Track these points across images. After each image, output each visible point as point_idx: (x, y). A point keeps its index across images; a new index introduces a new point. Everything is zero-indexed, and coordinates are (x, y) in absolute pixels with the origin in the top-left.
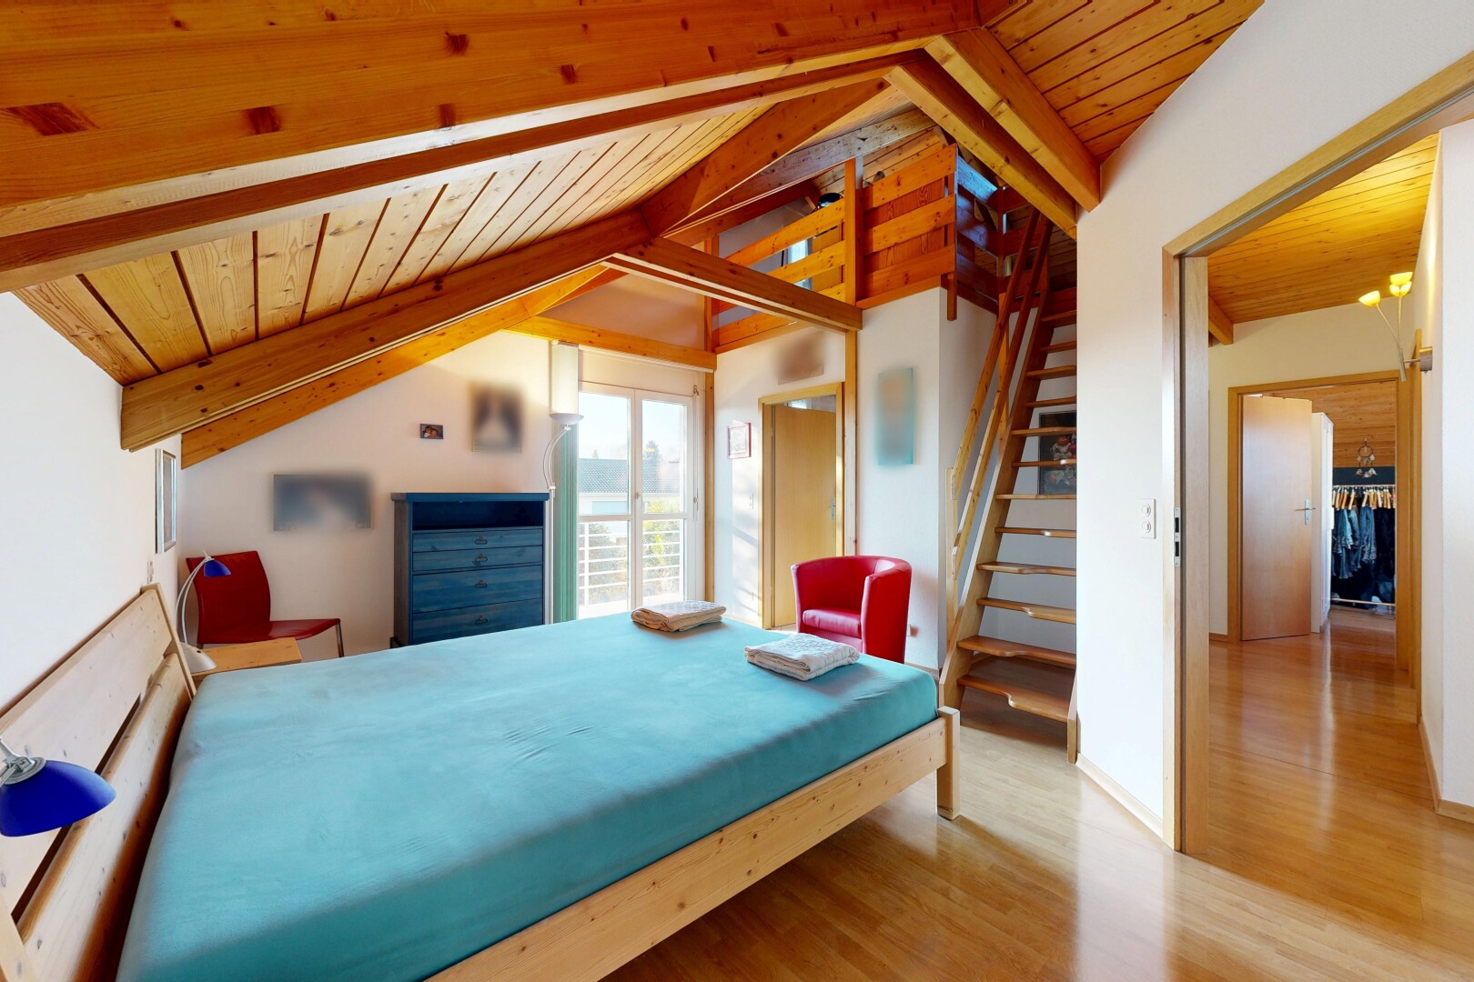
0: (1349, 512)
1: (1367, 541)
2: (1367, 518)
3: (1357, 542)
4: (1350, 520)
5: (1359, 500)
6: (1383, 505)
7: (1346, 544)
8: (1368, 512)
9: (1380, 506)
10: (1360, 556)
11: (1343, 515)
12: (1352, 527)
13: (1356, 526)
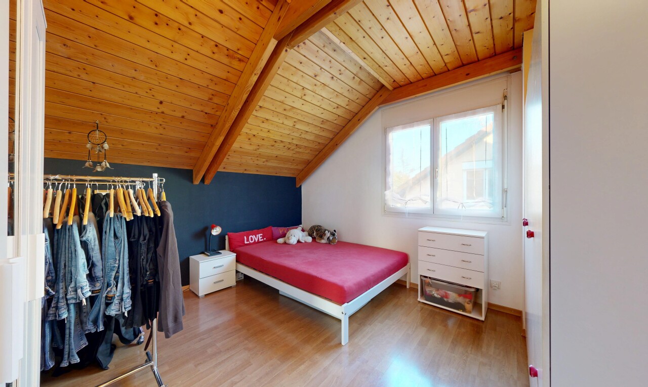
0: (82, 229)
1: (116, 279)
2: (116, 236)
3: (98, 286)
4: (85, 245)
5: (99, 206)
6: (142, 213)
7: (77, 297)
8: (118, 224)
9: (139, 214)
10: (103, 307)
11: (72, 236)
12: (88, 258)
13: (96, 255)
